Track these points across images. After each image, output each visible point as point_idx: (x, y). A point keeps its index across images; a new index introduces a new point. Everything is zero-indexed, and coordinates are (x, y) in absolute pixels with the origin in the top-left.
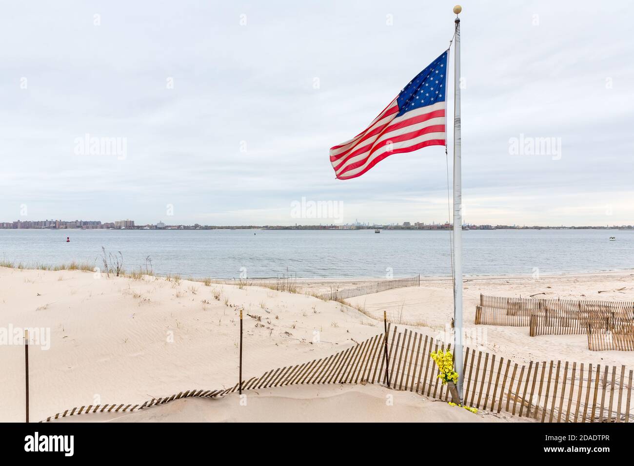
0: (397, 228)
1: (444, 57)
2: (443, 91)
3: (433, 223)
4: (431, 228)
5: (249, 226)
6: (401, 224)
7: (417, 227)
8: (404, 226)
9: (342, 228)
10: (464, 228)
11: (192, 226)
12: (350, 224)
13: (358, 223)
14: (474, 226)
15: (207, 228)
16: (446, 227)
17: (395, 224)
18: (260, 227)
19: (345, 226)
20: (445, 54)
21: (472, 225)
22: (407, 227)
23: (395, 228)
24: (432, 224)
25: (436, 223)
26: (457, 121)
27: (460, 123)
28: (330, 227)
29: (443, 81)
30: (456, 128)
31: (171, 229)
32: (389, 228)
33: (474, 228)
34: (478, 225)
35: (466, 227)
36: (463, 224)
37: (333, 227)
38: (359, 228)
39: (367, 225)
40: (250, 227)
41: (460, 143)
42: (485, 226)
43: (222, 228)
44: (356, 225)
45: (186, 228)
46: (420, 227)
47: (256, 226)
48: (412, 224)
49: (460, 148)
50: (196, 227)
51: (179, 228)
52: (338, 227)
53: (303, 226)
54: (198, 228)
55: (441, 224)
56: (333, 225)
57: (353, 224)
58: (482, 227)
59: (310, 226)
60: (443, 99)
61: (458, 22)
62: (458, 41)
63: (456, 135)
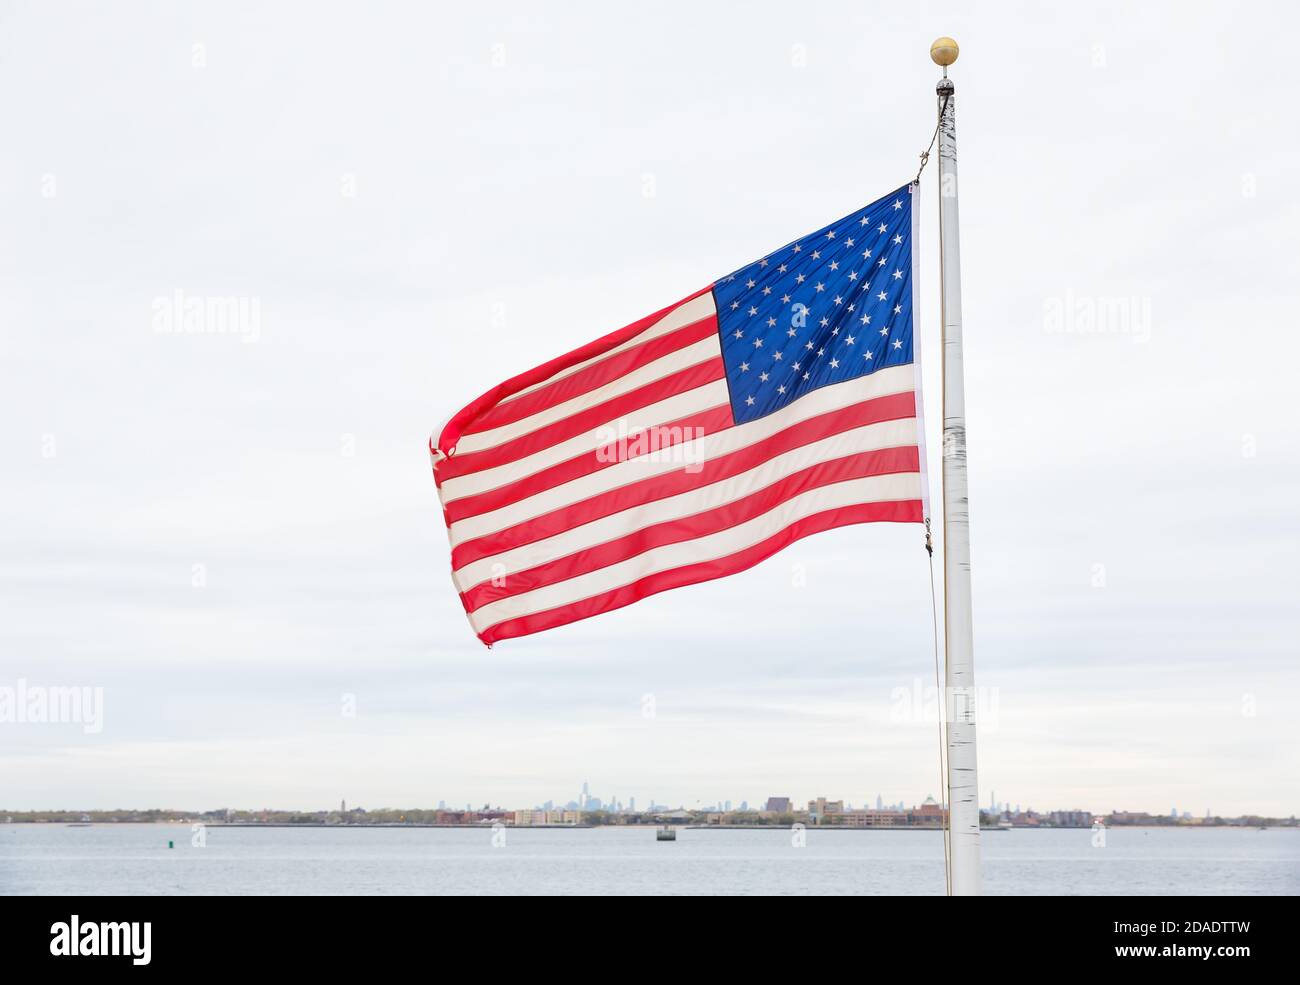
0: (742, 822)
1: (898, 205)
2: (903, 326)
3: (879, 800)
4: (869, 821)
6: (758, 805)
7: (819, 816)
8: (769, 814)
9: (526, 822)
10: (986, 820)
12: (560, 802)
13: (589, 801)
14: (1029, 814)
16: (928, 819)
17: (735, 806)
18: (194, 817)
19: (540, 810)
20: (904, 194)
21: (1023, 810)
22: (779, 817)
23: (733, 822)
24: (873, 806)
25: (888, 804)
26: (955, 432)
27: (963, 442)
28: (480, 816)
29: (903, 292)
30: (952, 463)
32: (710, 818)
33: (1031, 821)
34: (1043, 809)
35: (998, 819)
36: (982, 807)
37: (490, 816)
38: (595, 820)
39: (626, 806)
40: (151, 817)
41: (966, 514)
42: (1070, 814)
44: (583, 806)
46: (831, 818)
48: (800, 804)
49: (967, 532)
52: (512, 816)
55: (908, 806)
56: (493, 807)
57: (573, 805)
58: (1058, 820)
59: (398, 813)
60: (906, 356)
61: (946, 91)
62: (947, 157)
63: (949, 487)
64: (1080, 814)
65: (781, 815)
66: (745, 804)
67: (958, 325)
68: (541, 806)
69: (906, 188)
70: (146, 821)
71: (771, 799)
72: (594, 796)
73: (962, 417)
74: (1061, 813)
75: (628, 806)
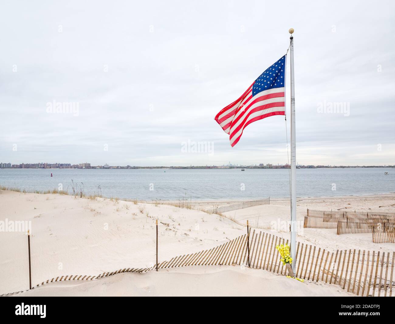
0: (255, 168)
1: (283, 59)
2: (283, 80)
3: (278, 164)
4: (277, 167)
6: (258, 165)
7: (268, 167)
8: (260, 166)
9: (220, 168)
10: (297, 167)
11: (126, 167)
12: (226, 165)
14: (304, 166)
15: (135, 168)
16: (286, 167)
17: (254, 165)
18: (168, 167)
19: (222, 166)
20: (284, 57)
21: (303, 165)
22: (262, 167)
24: (277, 165)
25: (280, 164)
26: (293, 100)
28: (213, 167)
29: (283, 74)
30: (292, 104)
31: (113, 169)
32: (250, 167)
34: (306, 165)
35: (298, 167)
36: (296, 165)
37: (214, 167)
38: (231, 167)
39: (236, 165)
41: (295, 113)
43: (144, 168)
44: (229, 166)
45: (122, 168)
46: (270, 167)
47: (165, 166)
48: (265, 165)
49: (295, 117)
50: (128, 167)
51: (117, 168)
52: (218, 167)
53: (196, 167)
54: (129, 168)
55: (283, 165)
56: (215, 166)
57: (227, 165)
58: (308, 167)
59: (200, 167)
60: (283, 86)
61: (292, 38)
62: (292, 50)
63: (292, 109)
64: (312, 166)
65: (262, 166)
66: (256, 165)
67: (294, 80)
68: (222, 165)
69: (285, 56)
70: (161, 168)
71: (260, 164)
72: (231, 164)
73: (294, 97)
74: (309, 166)
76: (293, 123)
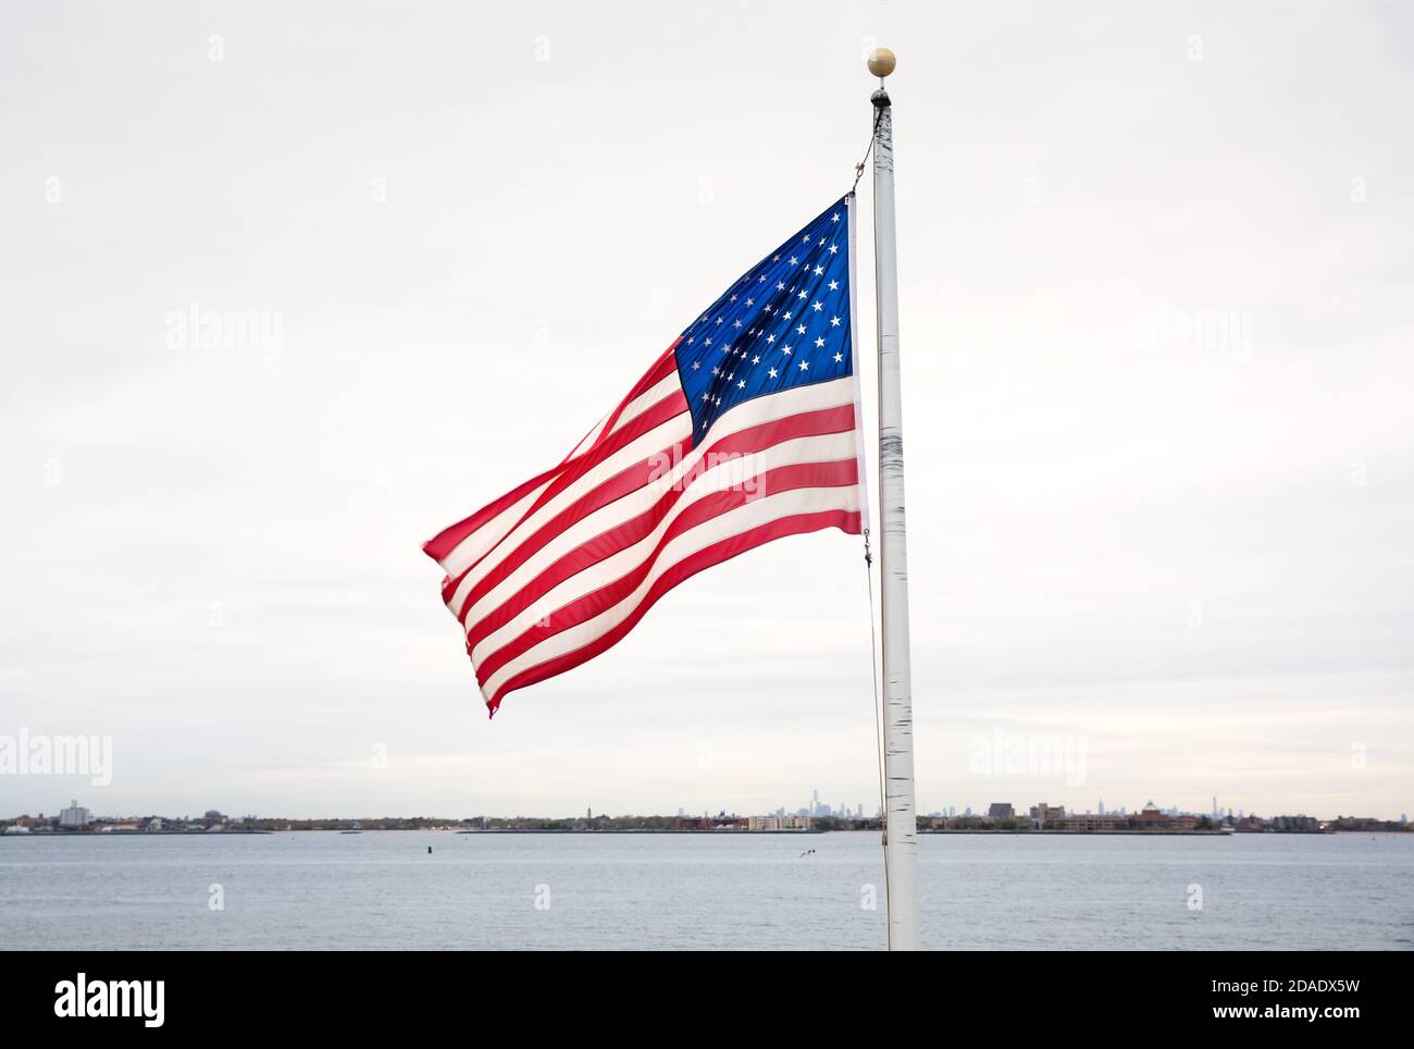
0: (966, 827)
1: (836, 218)
2: (843, 340)
3: (1101, 805)
4: (1091, 825)
5: (414, 820)
6: (981, 810)
7: (1041, 821)
8: (992, 820)
9: (759, 827)
11: (197, 821)
12: (791, 809)
13: (820, 808)
14: (1252, 819)
15: (251, 826)
16: (1149, 824)
17: (960, 812)
18: (454, 824)
19: (772, 817)
20: (840, 207)
21: (1247, 815)
22: (1002, 821)
23: (957, 827)
24: (1095, 812)
25: (1109, 809)
26: (891, 445)
27: (900, 451)
28: (716, 822)
30: (888, 473)
31: (115, 832)
32: (935, 823)
33: (1255, 826)
34: (1266, 814)
35: (1220, 824)
37: (726, 822)
38: (825, 824)
39: (854, 813)
40: (415, 824)
41: (902, 524)
42: (1294, 819)
43: (308, 826)
44: (814, 813)
45: (172, 827)
46: (1052, 822)
48: (1021, 810)
50: (211, 823)
51: (144, 826)
52: (746, 822)
54: (217, 827)
55: (1130, 811)
56: (728, 814)
57: (804, 811)
58: (1282, 826)
59: (639, 820)
60: (846, 369)
61: (881, 102)
62: (884, 168)
63: (887, 497)
64: (1304, 819)
65: (1004, 820)
66: (969, 809)
67: (895, 335)
68: (774, 813)
69: (843, 200)
70: (410, 828)
71: (993, 805)
72: (823, 803)
73: (899, 427)
74: (1284, 818)
75: (857, 812)
76: (891, 579)
